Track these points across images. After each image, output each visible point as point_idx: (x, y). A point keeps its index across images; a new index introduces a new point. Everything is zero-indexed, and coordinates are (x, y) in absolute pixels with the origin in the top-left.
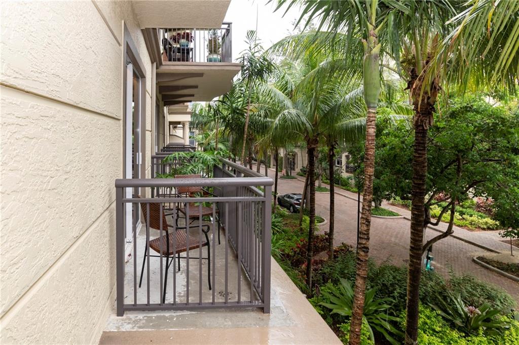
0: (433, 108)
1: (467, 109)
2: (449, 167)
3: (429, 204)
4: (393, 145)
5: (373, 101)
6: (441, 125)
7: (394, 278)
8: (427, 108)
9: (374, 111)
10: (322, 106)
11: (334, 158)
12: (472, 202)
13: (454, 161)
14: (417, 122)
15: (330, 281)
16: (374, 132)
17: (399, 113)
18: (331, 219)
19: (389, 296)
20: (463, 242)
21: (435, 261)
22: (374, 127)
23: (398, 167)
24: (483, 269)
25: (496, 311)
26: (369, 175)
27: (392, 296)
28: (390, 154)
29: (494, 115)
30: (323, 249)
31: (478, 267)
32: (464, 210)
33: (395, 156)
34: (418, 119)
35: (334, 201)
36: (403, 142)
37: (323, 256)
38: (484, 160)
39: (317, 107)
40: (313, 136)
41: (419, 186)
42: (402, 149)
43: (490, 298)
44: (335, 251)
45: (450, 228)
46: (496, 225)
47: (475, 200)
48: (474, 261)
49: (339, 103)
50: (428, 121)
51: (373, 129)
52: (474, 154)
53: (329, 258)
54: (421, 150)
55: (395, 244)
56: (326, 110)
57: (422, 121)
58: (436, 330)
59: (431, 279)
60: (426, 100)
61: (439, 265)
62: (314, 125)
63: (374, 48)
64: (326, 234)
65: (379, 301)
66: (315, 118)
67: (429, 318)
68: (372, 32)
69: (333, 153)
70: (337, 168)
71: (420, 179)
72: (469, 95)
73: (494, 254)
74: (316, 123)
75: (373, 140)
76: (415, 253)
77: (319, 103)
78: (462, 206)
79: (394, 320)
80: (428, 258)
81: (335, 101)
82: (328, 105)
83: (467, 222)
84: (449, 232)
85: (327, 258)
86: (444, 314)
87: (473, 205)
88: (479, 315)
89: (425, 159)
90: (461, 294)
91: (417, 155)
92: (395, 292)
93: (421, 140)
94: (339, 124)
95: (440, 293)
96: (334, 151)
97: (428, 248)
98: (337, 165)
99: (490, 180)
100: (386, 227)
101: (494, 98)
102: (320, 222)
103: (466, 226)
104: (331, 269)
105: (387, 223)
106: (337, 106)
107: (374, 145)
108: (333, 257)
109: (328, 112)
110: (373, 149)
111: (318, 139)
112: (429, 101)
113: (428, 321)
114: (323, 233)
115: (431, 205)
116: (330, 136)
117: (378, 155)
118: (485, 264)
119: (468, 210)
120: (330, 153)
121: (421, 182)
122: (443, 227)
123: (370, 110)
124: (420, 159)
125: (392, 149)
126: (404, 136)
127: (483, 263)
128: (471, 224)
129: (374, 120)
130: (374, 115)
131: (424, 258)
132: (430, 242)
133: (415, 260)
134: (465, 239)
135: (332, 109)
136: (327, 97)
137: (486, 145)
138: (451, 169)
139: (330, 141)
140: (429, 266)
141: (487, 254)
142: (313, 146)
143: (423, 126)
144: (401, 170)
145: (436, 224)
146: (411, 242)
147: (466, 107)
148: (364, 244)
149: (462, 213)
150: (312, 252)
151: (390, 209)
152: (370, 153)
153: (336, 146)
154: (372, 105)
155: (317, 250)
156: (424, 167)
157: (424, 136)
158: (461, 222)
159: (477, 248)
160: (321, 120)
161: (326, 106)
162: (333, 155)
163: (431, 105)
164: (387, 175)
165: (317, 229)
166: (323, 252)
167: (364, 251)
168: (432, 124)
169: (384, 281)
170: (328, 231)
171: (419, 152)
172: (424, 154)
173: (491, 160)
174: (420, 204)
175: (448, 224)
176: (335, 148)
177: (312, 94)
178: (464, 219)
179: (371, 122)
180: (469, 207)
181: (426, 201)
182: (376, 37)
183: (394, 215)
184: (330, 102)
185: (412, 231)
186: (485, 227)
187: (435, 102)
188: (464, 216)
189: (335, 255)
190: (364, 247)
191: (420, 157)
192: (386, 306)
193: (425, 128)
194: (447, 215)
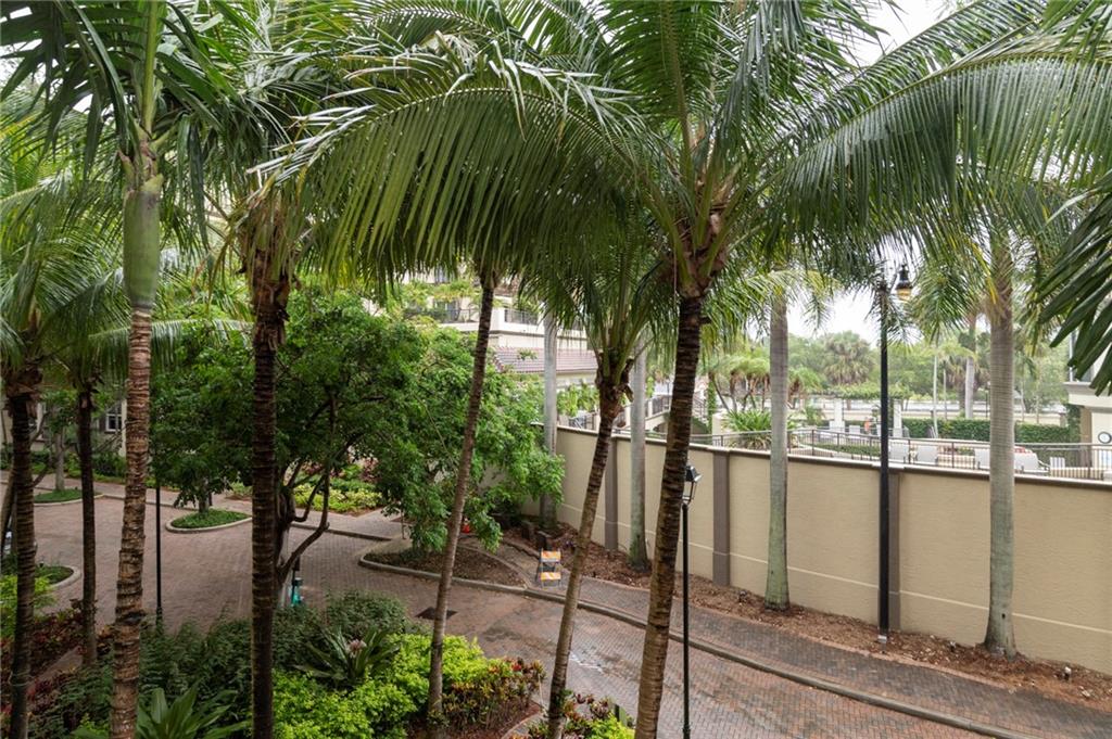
0: (285, 312)
1: (336, 316)
2: (320, 415)
3: (292, 484)
4: (217, 381)
5: (144, 294)
6: (301, 342)
7: (236, 645)
8: (275, 313)
9: (145, 315)
10: (51, 286)
11: (93, 416)
12: (356, 467)
13: (325, 406)
14: (258, 337)
15: (87, 716)
16: (148, 360)
17: (234, 317)
18: (86, 565)
19: (226, 688)
20: (347, 538)
21: (307, 584)
22: (146, 349)
23: (230, 423)
24: (372, 573)
25: (386, 631)
26: (138, 454)
27: (231, 685)
28: (215, 400)
29: (374, 328)
30: (67, 645)
31: (365, 571)
32: (348, 483)
33: (225, 403)
34: (260, 332)
35: (93, 518)
36: (237, 375)
37: (70, 663)
38: (364, 400)
39: (35, 289)
40: (26, 363)
41: (262, 457)
42: (234, 388)
43: (378, 614)
44: (102, 639)
45: (324, 518)
46: (378, 498)
47: (361, 463)
48: (361, 563)
49: (98, 285)
50: (276, 336)
51: (143, 354)
52: (349, 391)
53: (84, 662)
54: (266, 390)
55: (240, 576)
56: (63, 299)
57: (266, 336)
58: (307, 707)
59: (299, 620)
60: (272, 298)
61: (313, 589)
62: (25, 336)
63: (148, 179)
64: (76, 604)
65: (206, 706)
66: (30, 318)
67: (295, 692)
68: (145, 145)
69: (89, 403)
70: (110, 436)
71: (266, 443)
72: (342, 293)
73: (385, 544)
74: (34, 330)
75: (144, 377)
76: (260, 585)
77: (42, 279)
78: (344, 478)
79: (236, 729)
80: (295, 583)
81: (91, 279)
82: (71, 287)
83: (352, 503)
84: (323, 527)
85: (79, 663)
86: (318, 673)
87: (359, 472)
88: (364, 649)
89: (272, 405)
90: (343, 626)
91: (259, 400)
92: (238, 672)
93: (267, 370)
94: (102, 334)
95: (313, 640)
96: (92, 399)
97: (293, 566)
98: (108, 430)
99: (370, 431)
100: (223, 547)
101: (374, 302)
102: (59, 580)
103: (350, 509)
104: (89, 688)
105: (224, 537)
106: (95, 291)
107: (147, 387)
108: (95, 655)
109: (70, 305)
110: (145, 396)
111: (40, 370)
112: (278, 299)
113: (294, 699)
114: (69, 605)
115: (295, 485)
116: (78, 362)
117: (194, 402)
118: (376, 564)
119: (354, 482)
120: (81, 403)
121: (267, 450)
122: (314, 519)
123: (138, 313)
124: (266, 405)
125: (218, 389)
126: (240, 364)
127: (372, 563)
128: (357, 504)
129: (147, 335)
130: (146, 324)
131: (287, 586)
132: (296, 554)
133: (261, 599)
134: (350, 531)
135: (81, 298)
136: (67, 266)
137: (365, 376)
138: (323, 418)
139: (79, 373)
140: (296, 598)
141: (376, 547)
142: (24, 389)
143: (267, 344)
144: (237, 428)
145: (304, 519)
146: (255, 566)
147: (333, 313)
148: (130, 607)
149: (344, 490)
150: (29, 666)
151: (231, 509)
152: (139, 405)
153: (98, 388)
154: (142, 303)
155: (49, 654)
156: (271, 420)
157: (270, 365)
158: (343, 505)
159: (365, 542)
160: (48, 325)
161: (66, 290)
162: (91, 408)
163: (280, 307)
164: (210, 442)
165: (46, 602)
166: (70, 652)
167: (130, 624)
168: (283, 342)
169: (216, 660)
170: (80, 596)
171: (264, 393)
172: (271, 397)
173: (371, 400)
174: (267, 491)
175: (321, 513)
176: (96, 391)
177: (22, 253)
178: (347, 498)
179: (140, 338)
180: (354, 477)
181: (287, 479)
182: (154, 160)
183: (238, 519)
184: (78, 282)
185: (256, 544)
186: (374, 504)
187: (286, 302)
188: (348, 494)
189: (99, 649)
190: (131, 615)
191: (264, 402)
192: (221, 710)
193: (272, 349)
194: (319, 498)
